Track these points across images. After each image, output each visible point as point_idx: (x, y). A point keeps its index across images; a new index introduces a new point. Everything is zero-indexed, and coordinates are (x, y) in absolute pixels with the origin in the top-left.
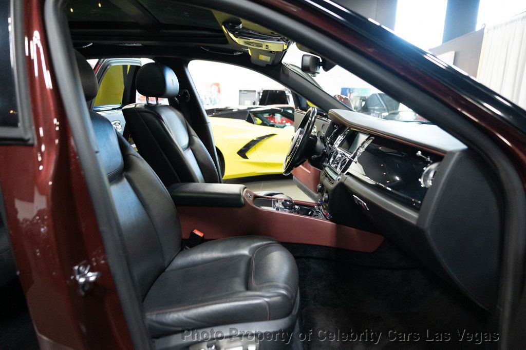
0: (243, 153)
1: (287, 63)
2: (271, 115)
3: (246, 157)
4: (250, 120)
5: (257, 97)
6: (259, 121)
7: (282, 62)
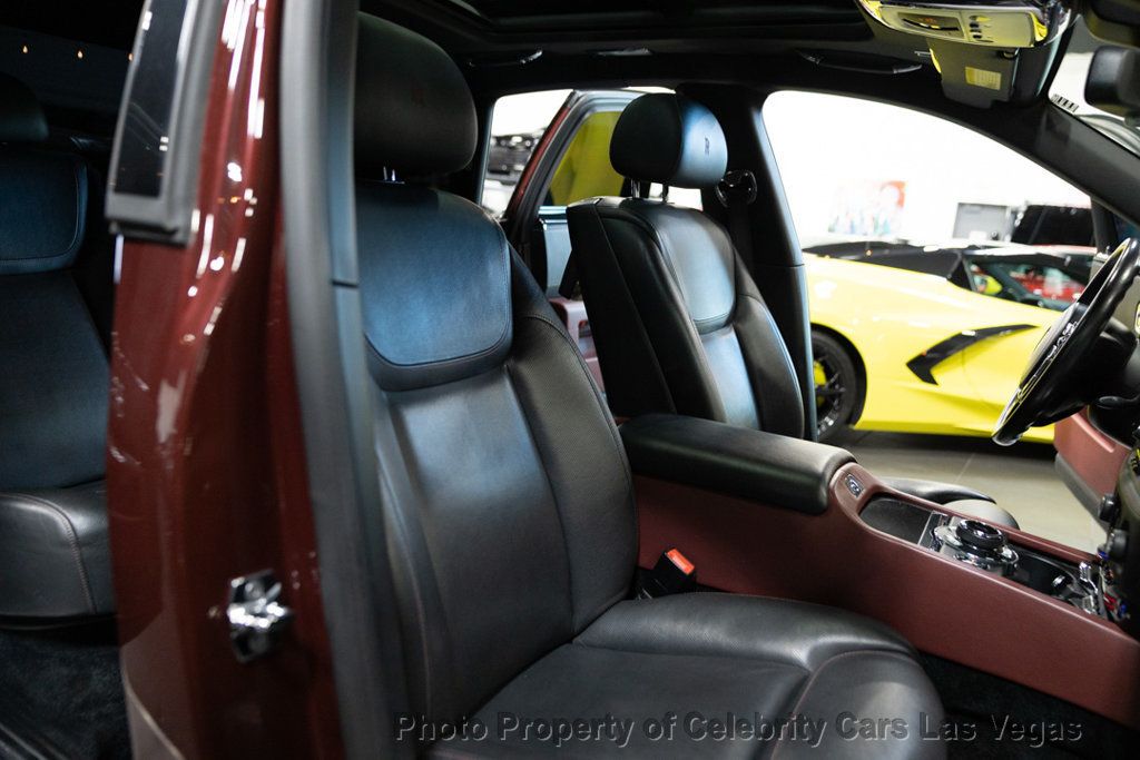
0: (923, 366)
1: (1066, 97)
2: (1032, 274)
3: (930, 380)
4: (961, 280)
5: (1005, 224)
6: (994, 286)
7: (1051, 94)
